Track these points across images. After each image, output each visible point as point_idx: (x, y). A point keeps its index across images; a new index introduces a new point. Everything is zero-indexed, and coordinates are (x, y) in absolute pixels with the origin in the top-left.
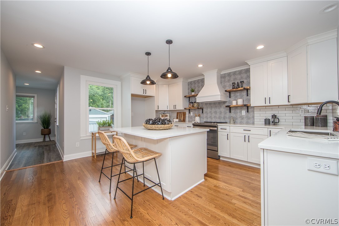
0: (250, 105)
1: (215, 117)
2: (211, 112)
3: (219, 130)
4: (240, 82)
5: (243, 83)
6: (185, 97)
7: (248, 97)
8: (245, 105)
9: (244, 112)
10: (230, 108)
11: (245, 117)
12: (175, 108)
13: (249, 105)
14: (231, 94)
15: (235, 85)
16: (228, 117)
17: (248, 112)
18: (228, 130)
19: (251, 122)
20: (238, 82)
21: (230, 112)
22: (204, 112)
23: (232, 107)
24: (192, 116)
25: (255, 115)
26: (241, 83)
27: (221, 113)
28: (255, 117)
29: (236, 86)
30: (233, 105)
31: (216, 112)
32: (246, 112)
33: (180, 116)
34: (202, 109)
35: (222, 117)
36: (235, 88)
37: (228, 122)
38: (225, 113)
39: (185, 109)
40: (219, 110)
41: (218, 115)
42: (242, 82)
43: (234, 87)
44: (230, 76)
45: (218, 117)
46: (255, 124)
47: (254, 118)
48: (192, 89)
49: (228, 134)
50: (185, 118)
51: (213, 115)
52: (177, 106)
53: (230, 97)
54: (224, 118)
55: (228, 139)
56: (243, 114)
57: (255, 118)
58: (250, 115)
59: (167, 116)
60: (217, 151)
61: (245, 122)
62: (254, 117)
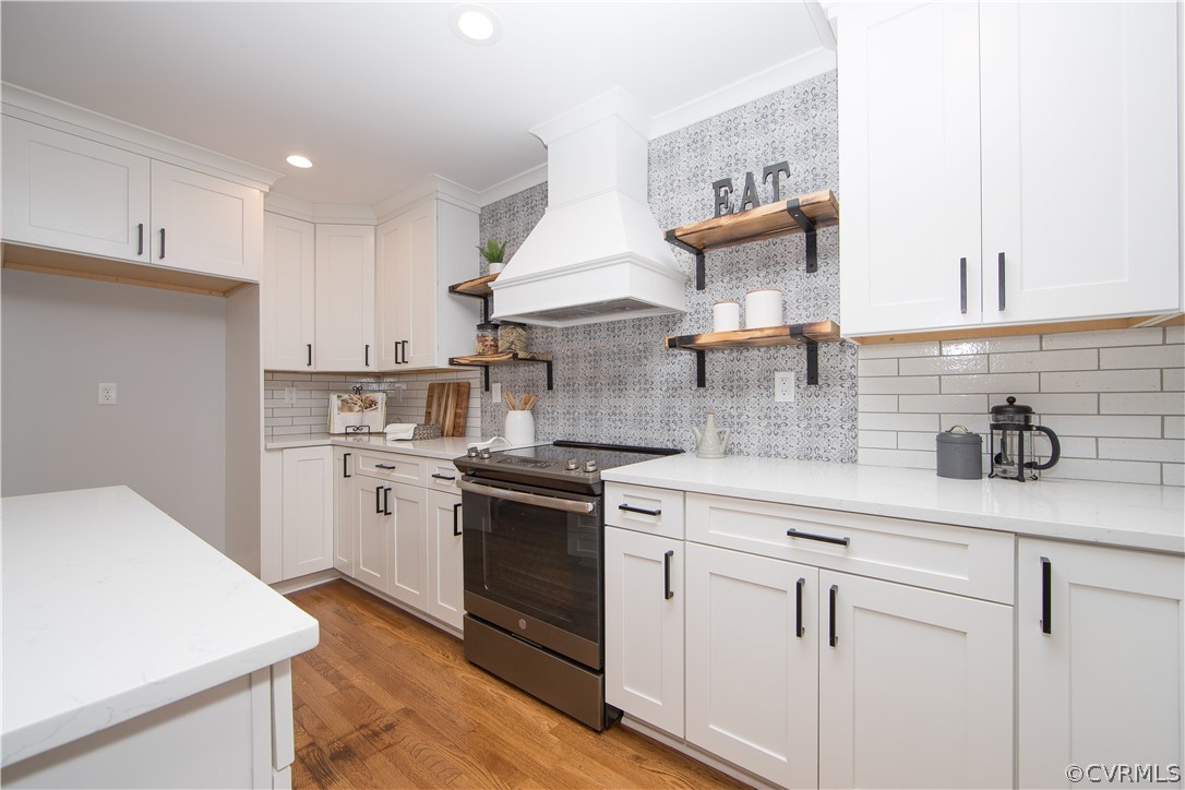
0: (836, 327)
3: (612, 514)
4: (767, 172)
5: (782, 175)
6: (453, 289)
7: (820, 279)
8: (797, 332)
9: (787, 386)
10: (701, 355)
11: (792, 414)
12: (400, 360)
13: (827, 328)
14: (708, 262)
15: (732, 197)
16: (686, 411)
17: (814, 379)
18: (669, 523)
19: (835, 453)
20: (749, 176)
21: (702, 382)
22: (557, 382)
23: (713, 348)
24: (497, 405)
25: (863, 403)
26: (770, 178)
28: (860, 416)
29: (736, 198)
30: (716, 331)
31: (619, 384)
32: (804, 384)
33: (439, 405)
34: (550, 365)
35: (657, 411)
36: (729, 214)
37: (686, 446)
38: (674, 390)
39: (452, 361)
42: (776, 171)
44: (704, 146)
47: (854, 427)
48: (490, 245)
49: (668, 556)
50: (466, 417)
51: (606, 400)
52: (409, 348)
53: (701, 286)
54: (668, 421)
55: (668, 595)
56: (780, 398)
57: (864, 423)
58: (830, 403)
59: (371, 404)
60: (602, 671)
61: (792, 451)
62: (852, 416)
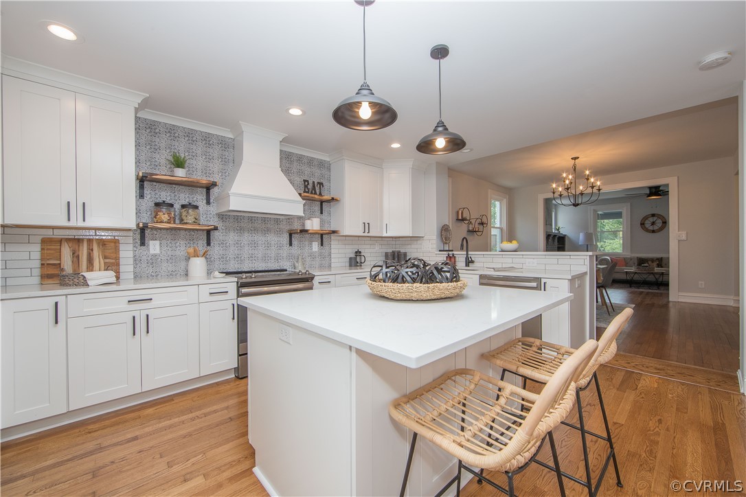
1: (251, 257)
2: (237, 243)
4: (317, 183)
5: (322, 186)
9: (315, 246)
10: (290, 235)
11: (317, 255)
15: (309, 186)
16: (285, 255)
17: (322, 245)
19: (327, 265)
20: (314, 182)
21: (291, 245)
22: (213, 242)
24: (156, 255)
25: (333, 251)
26: (319, 185)
27: (268, 246)
31: (254, 245)
32: (320, 246)
34: (208, 232)
35: (273, 255)
36: (308, 192)
37: (286, 267)
38: (280, 247)
40: (263, 239)
41: (260, 252)
42: (321, 184)
43: (307, 190)
45: (260, 256)
46: (332, 269)
47: (330, 257)
51: (247, 251)
54: (277, 259)
56: (314, 250)
57: (333, 256)
58: (326, 251)
61: (317, 266)
62: (330, 255)
